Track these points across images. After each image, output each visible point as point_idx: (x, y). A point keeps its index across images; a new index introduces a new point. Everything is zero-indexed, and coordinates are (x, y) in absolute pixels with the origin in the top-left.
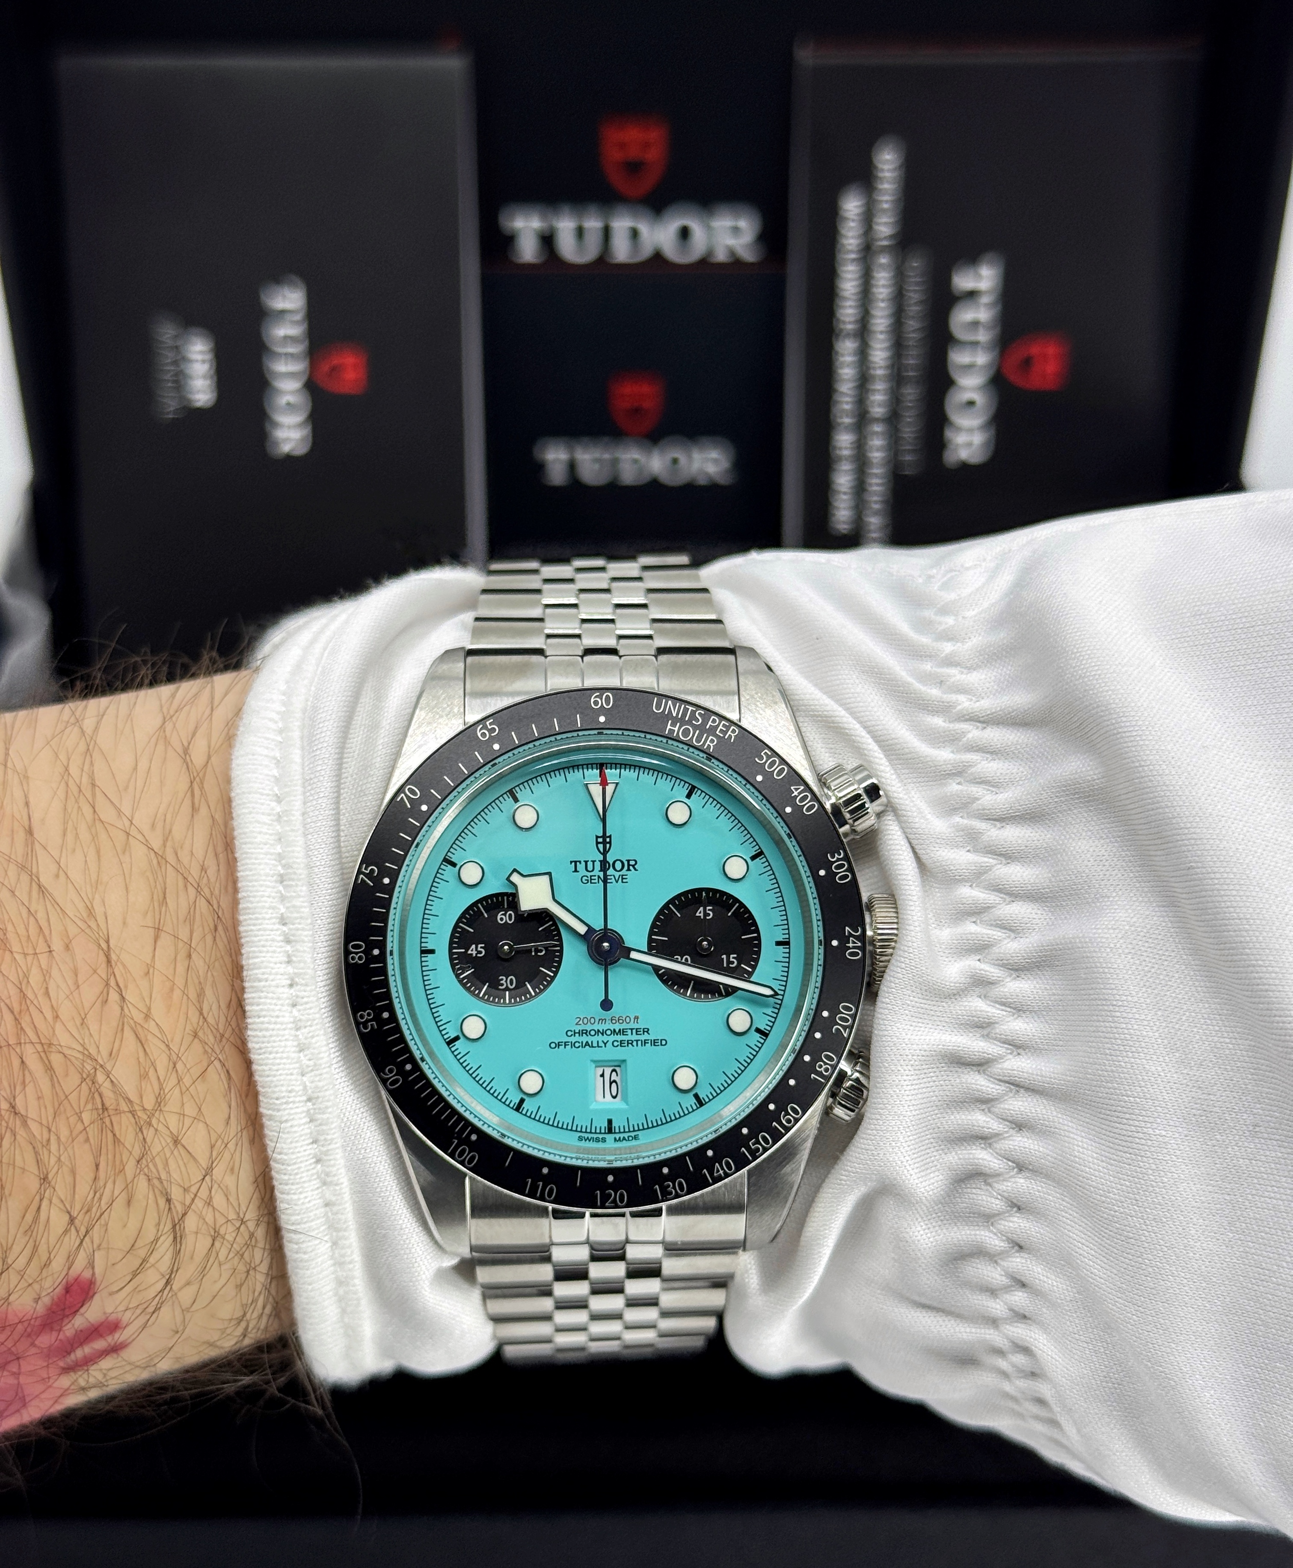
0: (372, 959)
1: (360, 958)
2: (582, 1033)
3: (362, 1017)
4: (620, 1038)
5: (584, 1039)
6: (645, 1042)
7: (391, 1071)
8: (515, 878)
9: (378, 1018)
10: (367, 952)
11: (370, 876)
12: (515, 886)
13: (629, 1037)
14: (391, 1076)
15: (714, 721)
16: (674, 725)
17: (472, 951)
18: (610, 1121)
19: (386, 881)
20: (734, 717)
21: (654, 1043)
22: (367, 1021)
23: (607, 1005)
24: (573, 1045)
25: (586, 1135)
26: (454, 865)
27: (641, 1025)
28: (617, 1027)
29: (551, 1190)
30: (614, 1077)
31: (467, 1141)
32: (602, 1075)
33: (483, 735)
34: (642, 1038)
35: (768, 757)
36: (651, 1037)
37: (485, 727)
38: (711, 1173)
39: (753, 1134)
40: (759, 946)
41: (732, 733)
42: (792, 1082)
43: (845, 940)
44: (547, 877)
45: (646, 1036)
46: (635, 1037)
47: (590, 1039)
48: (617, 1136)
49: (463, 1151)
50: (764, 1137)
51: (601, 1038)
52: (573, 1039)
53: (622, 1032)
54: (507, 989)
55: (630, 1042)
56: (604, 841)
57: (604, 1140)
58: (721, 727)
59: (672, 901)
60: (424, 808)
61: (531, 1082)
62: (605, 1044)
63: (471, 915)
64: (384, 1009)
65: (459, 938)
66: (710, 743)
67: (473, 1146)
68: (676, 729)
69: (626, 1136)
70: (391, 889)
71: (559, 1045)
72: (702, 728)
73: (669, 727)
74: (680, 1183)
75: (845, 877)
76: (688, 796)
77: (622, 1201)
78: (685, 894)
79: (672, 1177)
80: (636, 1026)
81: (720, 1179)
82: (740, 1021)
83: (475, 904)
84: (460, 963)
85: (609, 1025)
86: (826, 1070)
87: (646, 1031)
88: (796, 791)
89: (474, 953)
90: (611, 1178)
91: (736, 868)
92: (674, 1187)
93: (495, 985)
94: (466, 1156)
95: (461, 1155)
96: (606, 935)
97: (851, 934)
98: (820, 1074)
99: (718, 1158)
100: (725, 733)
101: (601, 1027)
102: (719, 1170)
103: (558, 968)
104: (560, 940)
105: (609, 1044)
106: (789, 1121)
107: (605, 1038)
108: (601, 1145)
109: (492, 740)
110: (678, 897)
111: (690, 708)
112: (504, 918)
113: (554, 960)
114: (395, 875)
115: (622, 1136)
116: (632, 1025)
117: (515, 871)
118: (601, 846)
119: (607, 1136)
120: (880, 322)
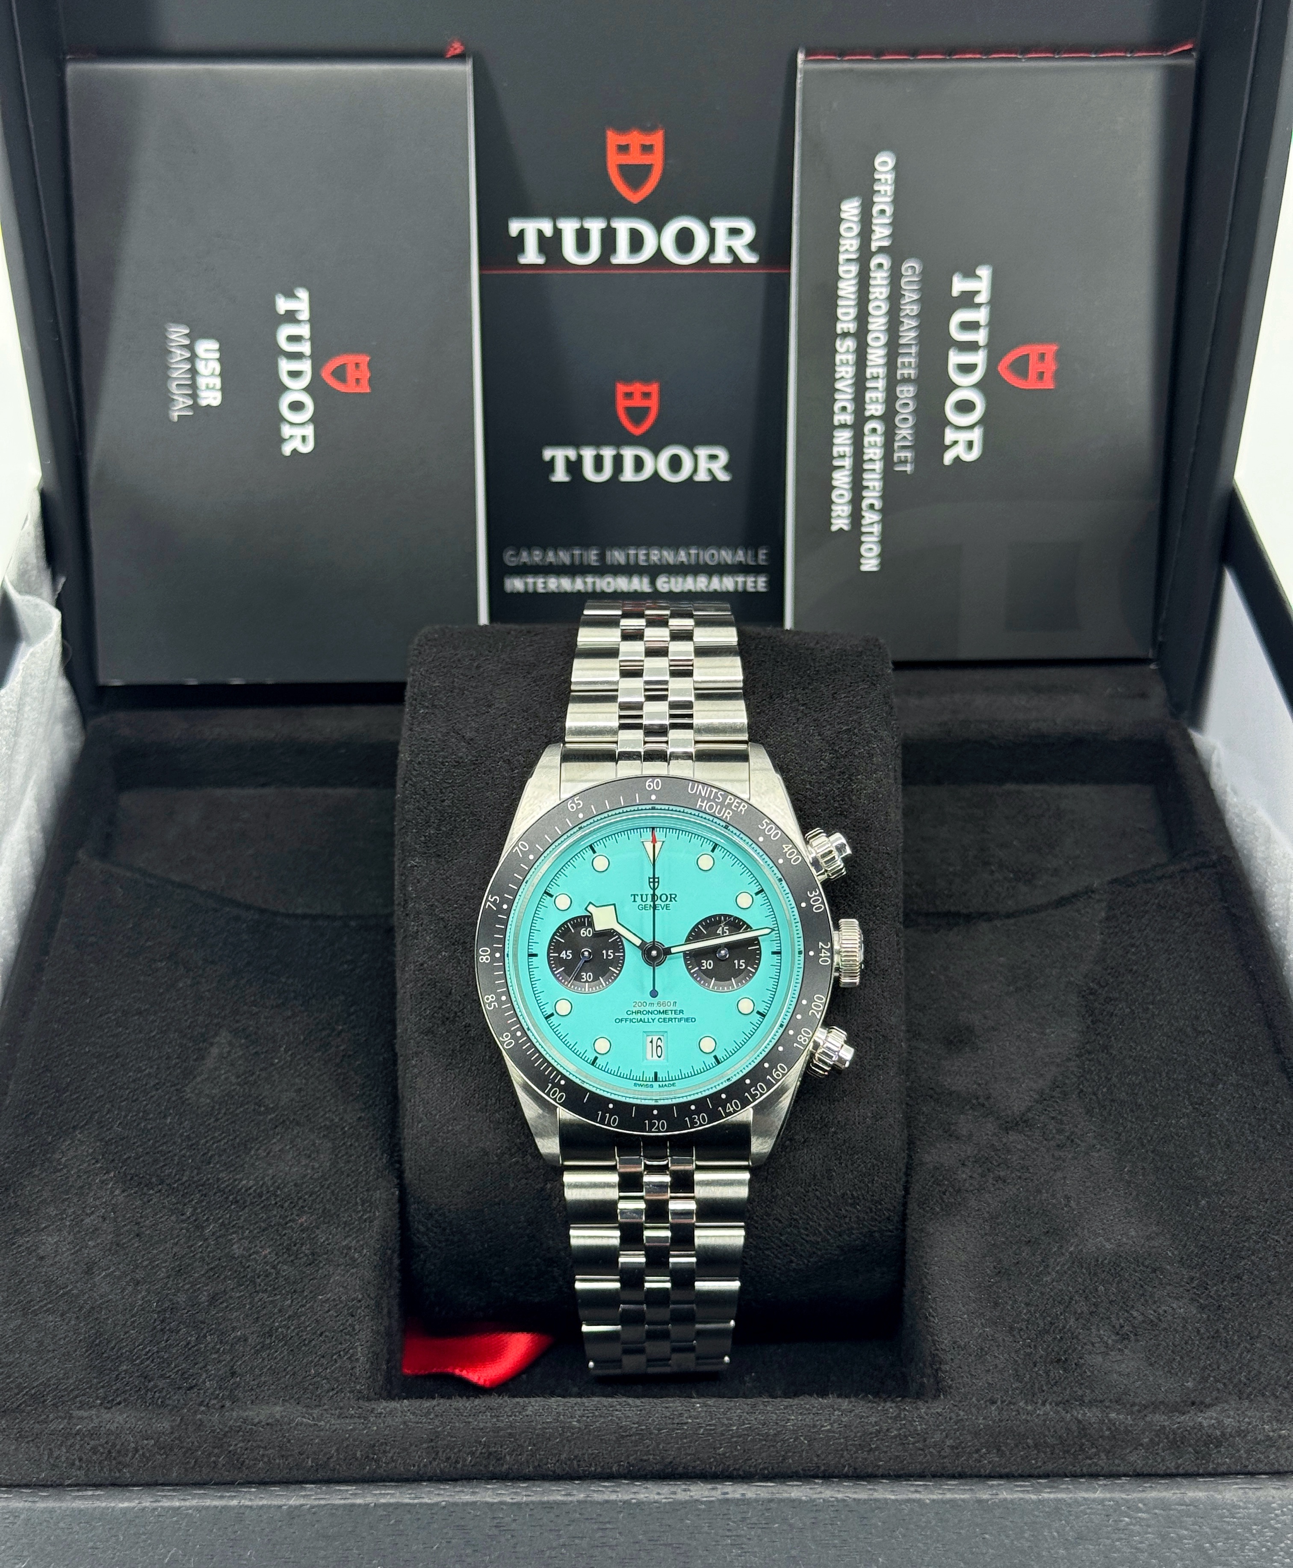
0: (495, 960)
1: (487, 959)
3: (488, 999)
8: (591, 907)
9: (498, 1000)
10: (492, 955)
12: (591, 913)
13: (670, 1016)
15: (730, 799)
16: (702, 802)
17: (563, 955)
18: (656, 1074)
19: (505, 906)
20: (745, 796)
21: (687, 1020)
22: (491, 1002)
23: (654, 994)
24: (631, 1020)
25: (639, 1083)
26: (551, 896)
27: (678, 1008)
28: (662, 1009)
29: (615, 1119)
30: (659, 1043)
31: (558, 1085)
32: (651, 1042)
33: (572, 807)
34: (679, 1016)
35: (768, 824)
36: (685, 1016)
37: (573, 802)
38: (724, 1110)
39: (754, 1084)
40: (760, 954)
41: (743, 808)
42: (781, 1049)
43: (818, 951)
44: (613, 907)
45: (681, 1016)
46: (673, 1016)
47: (642, 1017)
48: (661, 1084)
49: (555, 1092)
50: (761, 1086)
51: (650, 1016)
52: (631, 1017)
53: (665, 1012)
54: (587, 981)
55: (670, 1020)
56: (654, 881)
57: (652, 1086)
58: (735, 803)
59: (700, 923)
60: (531, 857)
61: (602, 1046)
62: (653, 1020)
63: (563, 930)
64: (503, 993)
65: (555, 946)
66: (727, 815)
67: (562, 1089)
68: (704, 805)
69: (667, 1083)
70: (508, 913)
71: (622, 1020)
72: (722, 804)
73: (699, 803)
74: (703, 1116)
75: (820, 908)
76: (713, 851)
77: (663, 1128)
78: (710, 918)
79: (697, 1112)
80: (674, 1008)
81: (730, 1114)
82: (746, 1006)
83: (566, 923)
84: (555, 963)
85: (656, 1008)
86: (805, 1041)
87: (681, 1012)
88: (786, 848)
89: (564, 956)
90: (655, 1112)
91: (745, 900)
92: (699, 1119)
93: (578, 978)
94: (558, 1095)
95: (554, 1094)
96: (654, 946)
97: (823, 948)
98: (800, 1043)
99: (729, 1100)
100: (738, 808)
101: (651, 1009)
102: (730, 1108)
103: (622, 968)
104: (623, 948)
105: (656, 1020)
106: (778, 1075)
107: (653, 1016)
108: (649, 1089)
109: (578, 811)
110: (705, 920)
111: (715, 790)
112: (585, 933)
113: (619, 962)
114: (511, 903)
115: (664, 1083)
116: (672, 1008)
117: (590, 903)
118: (652, 884)
119: (654, 1083)
120: (878, 323)
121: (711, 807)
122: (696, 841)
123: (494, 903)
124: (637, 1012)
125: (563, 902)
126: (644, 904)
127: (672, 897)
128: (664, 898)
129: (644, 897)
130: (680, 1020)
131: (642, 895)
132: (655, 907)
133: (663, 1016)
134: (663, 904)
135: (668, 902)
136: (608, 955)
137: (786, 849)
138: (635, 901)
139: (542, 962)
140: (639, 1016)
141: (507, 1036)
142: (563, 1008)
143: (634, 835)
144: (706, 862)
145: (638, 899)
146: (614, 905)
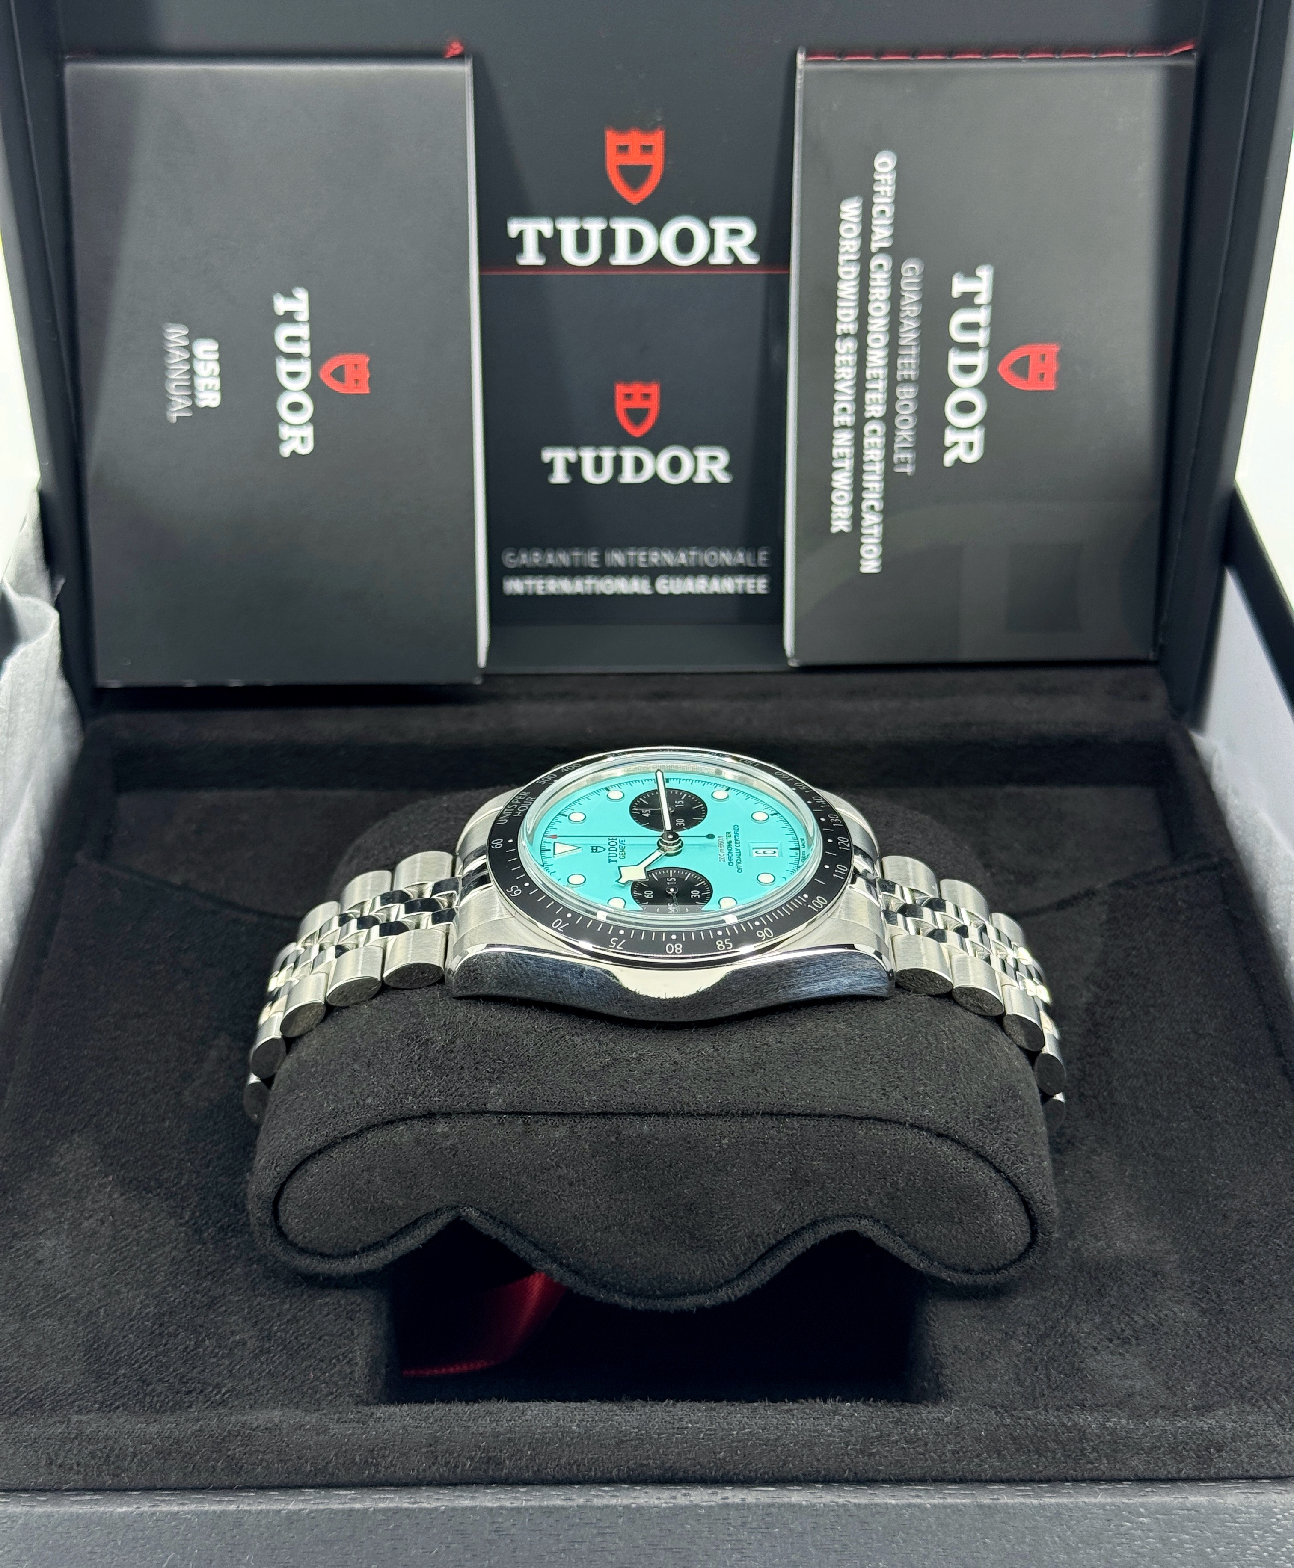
0: (679, 939)
1: (678, 946)
2: (730, 859)
3: (721, 947)
4: (733, 844)
5: (734, 859)
6: (736, 834)
7: (760, 934)
8: (623, 881)
9: (723, 938)
10: (674, 942)
11: (617, 943)
12: (628, 882)
13: (733, 839)
14: (764, 934)
120: (878, 324)
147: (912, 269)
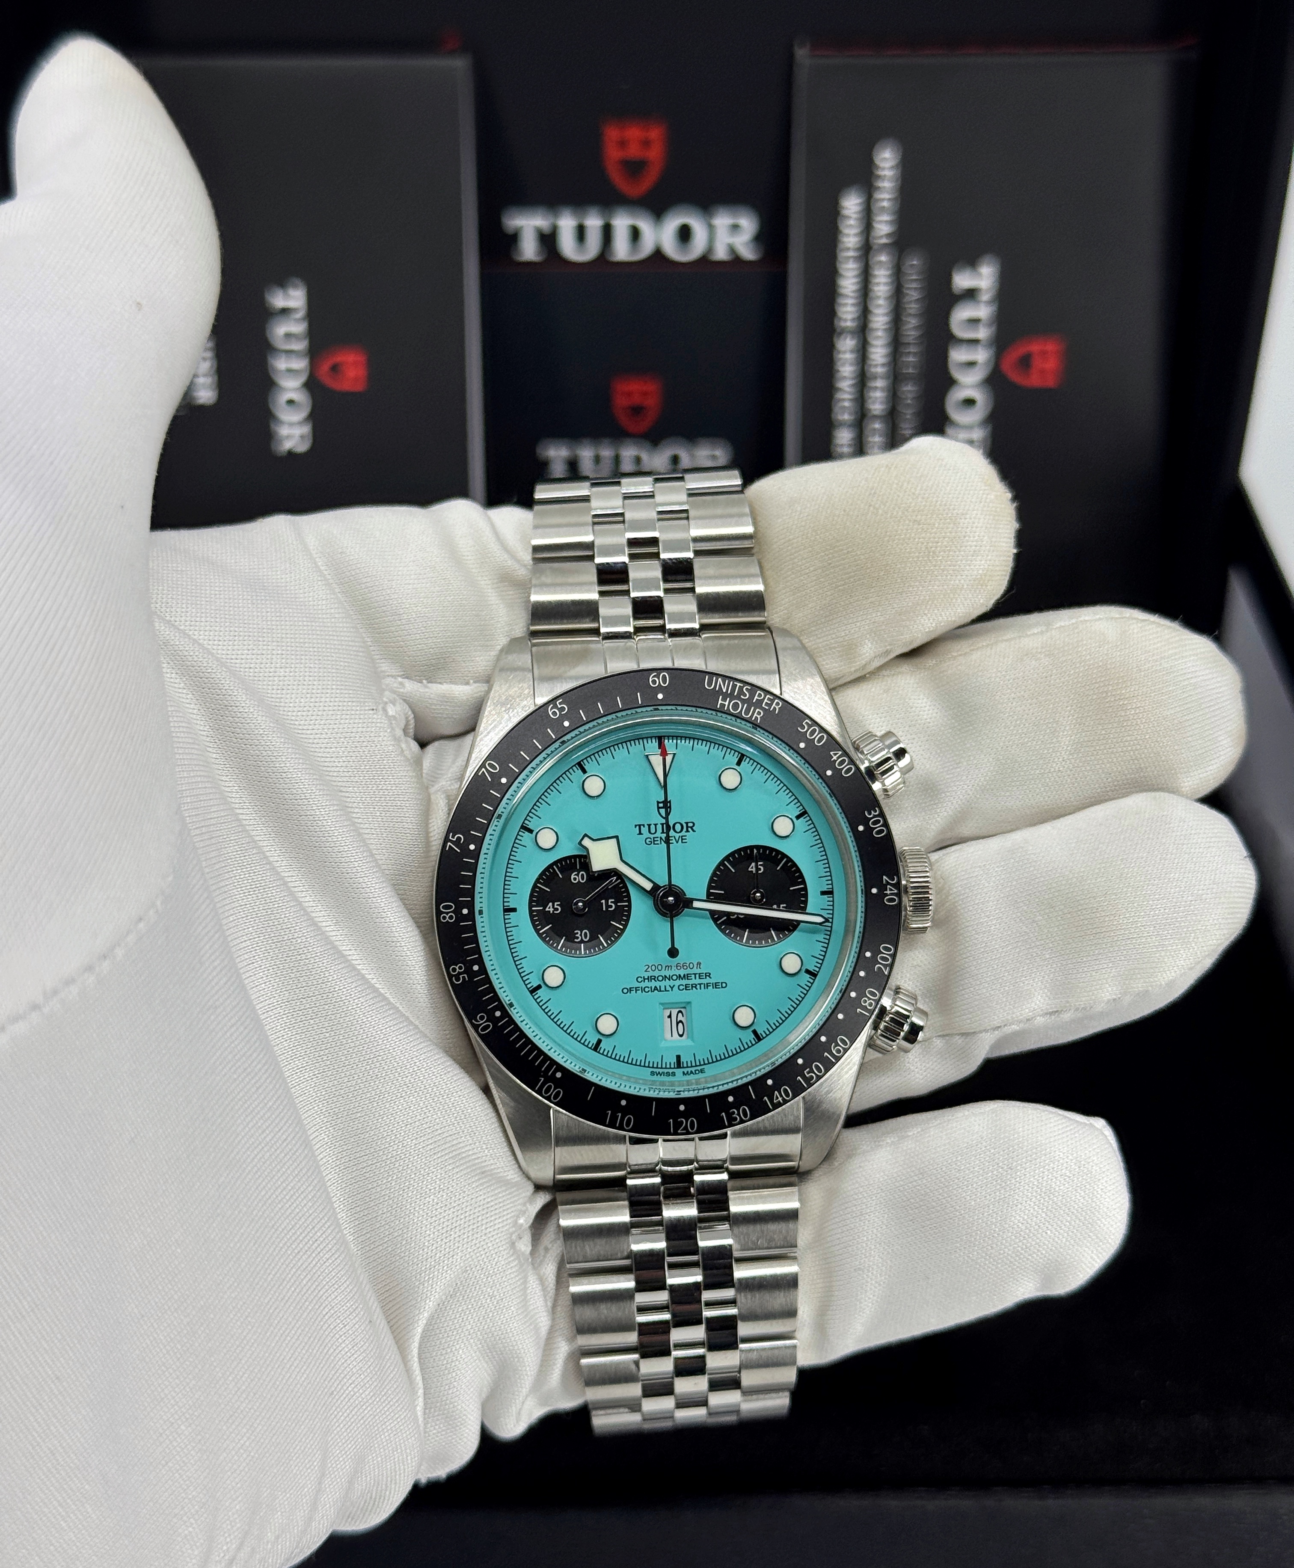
0: (462, 918)
1: (451, 917)
3: (454, 970)
8: (586, 842)
9: (469, 971)
10: (458, 912)
12: (586, 849)
13: (693, 981)
14: (483, 1023)
15: (760, 695)
16: (724, 699)
17: (550, 908)
18: (678, 1057)
19: (472, 847)
20: (777, 692)
21: (716, 985)
22: (460, 973)
23: (673, 952)
24: (643, 990)
25: (657, 1070)
26: (531, 831)
27: (703, 970)
28: (682, 972)
29: (629, 1120)
30: (680, 1017)
31: (553, 1079)
32: (670, 1016)
33: (554, 713)
34: (705, 981)
35: (809, 726)
36: (712, 981)
37: (555, 706)
38: (771, 1101)
39: (807, 1064)
40: (806, 896)
41: (776, 706)
42: (840, 1016)
43: (882, 888)
44: (614, 840)
45: (708, 980)
46: (698, 981)
47: (658, 984)
48: (686, 1070)
49: (549, 1088)
50: (817, 1067)
51: (667, 983)
52: (643, 985)
53: (687, 977)
54: (582, 941)
55: (694, 986)
56: (666, 805)
57: (674, 1074)
58: (766, 700)
59: (727, 858)
60: (504, 780)
61: (607, 1025)
62: (672, 988)
63: (548, 876)
64: (474, 962)
65: (538, 897)
66: (757, 715)
67: (558, 1083)
68: (727, 703)
69: (693, 1069)
70: (476, 854)
71: (630, 990)
72: (749, 702)
73: (720, 702)
74: (744, 1110)
75: (881, 831)
76: (739, 763)
77: (692, 1128)
78: (738, 851)
79: (736, 1105)
80: (698, 971)
81: (779, 1105)
82: (791, 964)
83: (551, 866)
84: (539, 919)
85: (674, 972)
86: (871, 1005)
87: (708, 975)
88: (835, 756)
89: (551, 910)
90: (682, 1108)
91: (783, 826)
92: (739, 1114)
93: (571, 938)
94: (553, 1092)
95: (547, 1091)
96: (671, 889)
97: (888, 883)
98: (865, 1008)
99: (777, 1087)
100: (770, 705)
101: (667, 973)
102: (778, 1097)
103: (627, 921)
104: (629, 896)
105: (676, 988)
106: (839, 1051)
107: (672, 983)
108: (671, 1078)
109: (562, 718)
110: (732, 854)
111: (739, 684)
112: (577, 878)
113: (623, 914)
114: (480, 842)
115: (689, 1070)
116: (695, 971)
117: (586, 835)
118: (663, 811)
119: (676, 1071)
120: (880, 319)
121: (736, 706)
122: (716, 752)
123: (457, 843)
124: (650, 979)
125: (547, 839)
126: (652, 836)
127: (689, 827)
128: (678, 827)
129: (653, 827)
130: (707, 986)
131: (649, 825)
132: (667, 841)
133: (684, 982)
134: (677, 836)
135: (683, 833)
136: (608, 906)
137: (835, 758)
138: (640, 833)
139: (522, 918)
140: (653, 984)
141: (482, 1018)
142: (553, 977)
143: (636, 748)
144: (730, 779)
145: (645, 830)
146: (617, 837)
147: (914, 263)
